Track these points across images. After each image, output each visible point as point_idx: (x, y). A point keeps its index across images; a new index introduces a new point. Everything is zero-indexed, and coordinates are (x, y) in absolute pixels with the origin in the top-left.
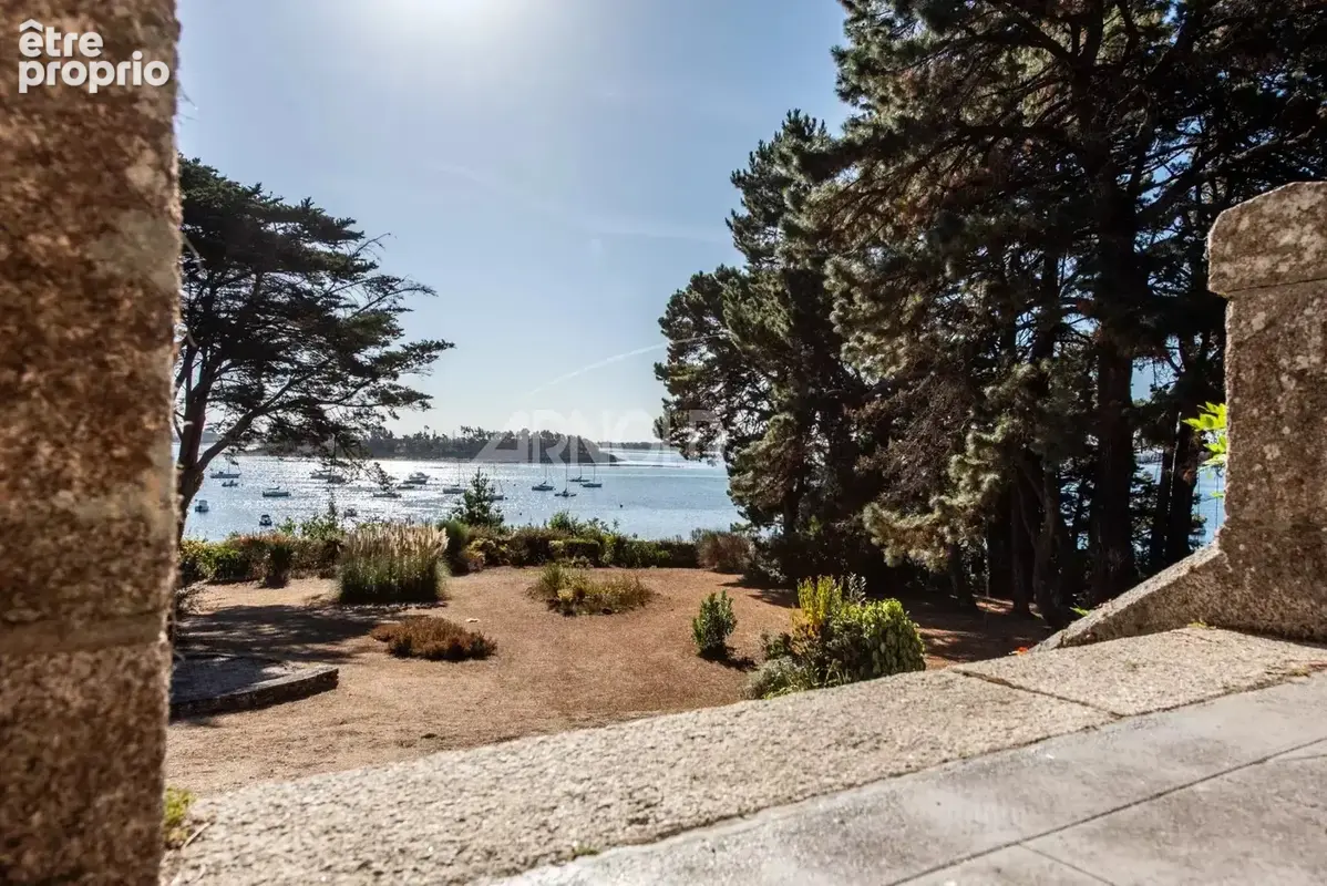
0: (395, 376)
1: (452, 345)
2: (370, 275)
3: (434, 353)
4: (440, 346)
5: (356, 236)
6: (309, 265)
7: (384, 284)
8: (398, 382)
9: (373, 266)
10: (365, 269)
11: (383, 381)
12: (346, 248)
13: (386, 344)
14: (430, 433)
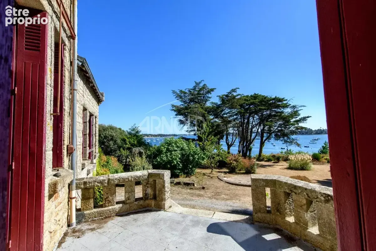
0: (298, 124)
1: (311, 117)
2: (290, 106)
3: (307, 119)
4: (308, 117)
5: (286, 100)
6: (278, 107)
7: (294, 107)
8: (299, 125)
9: (290, 105)
10: (289, 105)
11: (296, 125)
12: (285, 102)
13: (297, 117)
14: (322, 129)
